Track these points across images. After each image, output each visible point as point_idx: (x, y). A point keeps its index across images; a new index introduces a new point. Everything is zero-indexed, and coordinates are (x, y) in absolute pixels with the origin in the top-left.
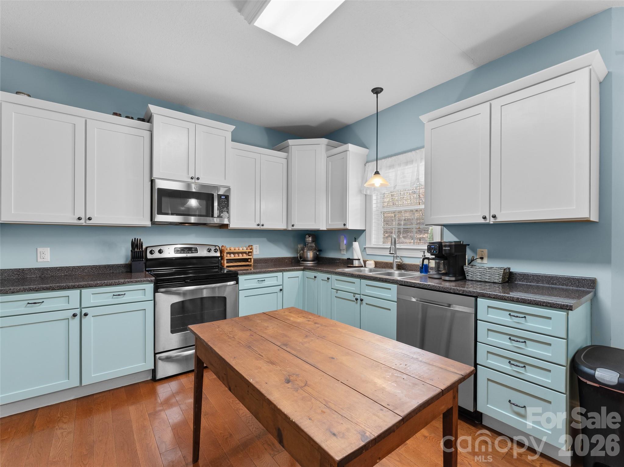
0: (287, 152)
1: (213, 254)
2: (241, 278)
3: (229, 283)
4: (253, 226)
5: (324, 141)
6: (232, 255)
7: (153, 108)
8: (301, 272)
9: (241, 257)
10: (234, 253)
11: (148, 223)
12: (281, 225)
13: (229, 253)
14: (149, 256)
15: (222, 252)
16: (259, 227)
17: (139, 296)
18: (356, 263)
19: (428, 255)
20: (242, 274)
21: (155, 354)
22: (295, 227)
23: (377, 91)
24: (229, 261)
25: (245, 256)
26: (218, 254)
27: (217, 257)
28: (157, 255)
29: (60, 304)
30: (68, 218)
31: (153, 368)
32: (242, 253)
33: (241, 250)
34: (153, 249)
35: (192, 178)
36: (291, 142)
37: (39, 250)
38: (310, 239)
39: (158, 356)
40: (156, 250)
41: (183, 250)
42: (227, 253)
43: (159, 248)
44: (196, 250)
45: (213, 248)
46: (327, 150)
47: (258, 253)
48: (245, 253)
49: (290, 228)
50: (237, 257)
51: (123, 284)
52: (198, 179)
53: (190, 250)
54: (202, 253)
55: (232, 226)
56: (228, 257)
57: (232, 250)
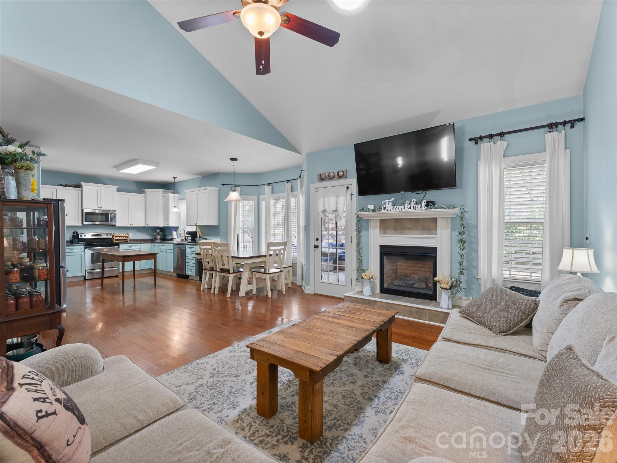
0: (145, 194)
1: (109, 237)
2: (121, 245)
3: (115, 247)
4: (128, 225)
5: (161, 191)
6: (118, 237)
7: (82, 183)
8: (150, 244)
9: (122, 238)
10: (119, 237)
11: (81, 225)
12: (142, 224)
13: (117, 237)
14: (80, 237)
15: (113, 236)
16: (130, 226)
17: (79, 250)
18: (174, 240)
19: (187, 235)
20: (121, 244)
21: (85, 270)
22: (148, 226)
23: (174, 178)
24: (116, 240)
25: (125, 238)
26: (111, 237)
27: (111, 238)
28: (83, 237)
31: (84, 275)
32: (123, 236)
33: (123, 235)
34: (82, 235)
35: (99, 208)
36: (146, 190)
38: (159, 230)
39: (86, 271)
40: (83, 235)
41: (95, 235)
42: (116, 237)
43: (84, 234)
44: (101, 235)
45: (109, 235)
46: (163, 194)
47: (132, 236)
48: (125, 236)
49: (146, 226)
50: (120, 238)
51: (73, 246)
52: (102, 208)
53: (98, 235)
54: (104, 236)
55: (117, 225)
56: (116, 238)
57: (118, 235)
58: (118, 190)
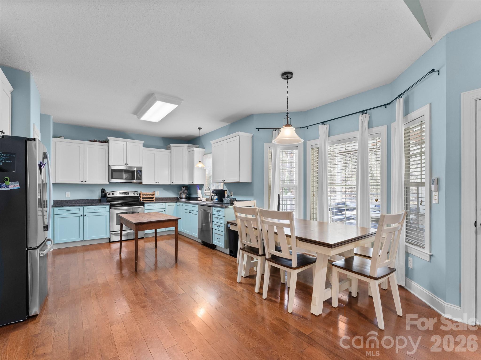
0: (170, 149)
1: (136, 195)
2: (146, 205)
3: (141, 206)
4: (154, 183)
5: (186, 145)
6: (145, 196)
7: (109, 138)
8: (175, 203)
9: (149, 196)
10: (146, 195)
11: (108, 183)
12: (167, 182)
13: (144, 195)
14: (108, 196)
15: (140, 194)
16: (156, 183)
17: (104, 210)
18: (199, 199)
20: (146, 203)
21: (110, 232)
22: (174, 183)
23: (200, 129)
24: (143, 198)
25: (151, 196)
26: (138, 195)
27: (139, 197)
28: (111, 195)
29: (77, 211)
30: (78, 181)
31: (109, 237)
32: (150, 195)
33: (149, 194)
34: (110, 193)
35: (125, 164)
36: (172, 145)
37: (67, 193)
38: (184, 189)
39: (111, 233)
40: (111, 193)
41: (123, 193)
42: (142, 195)
43: (112, 193)
44: (128, 194)
45: (136, 193)
46: (188, 149)
47: (158, 195)
48: (152, 195)
49: (172, 184)
50: (147, 197)
51: (98, 205)
52: (128, 164)
53: (125, 193)
54: (131, 195)
55: (143, 183)
56: (143, 197)
57: (145, 194)
58: (144, 146)
